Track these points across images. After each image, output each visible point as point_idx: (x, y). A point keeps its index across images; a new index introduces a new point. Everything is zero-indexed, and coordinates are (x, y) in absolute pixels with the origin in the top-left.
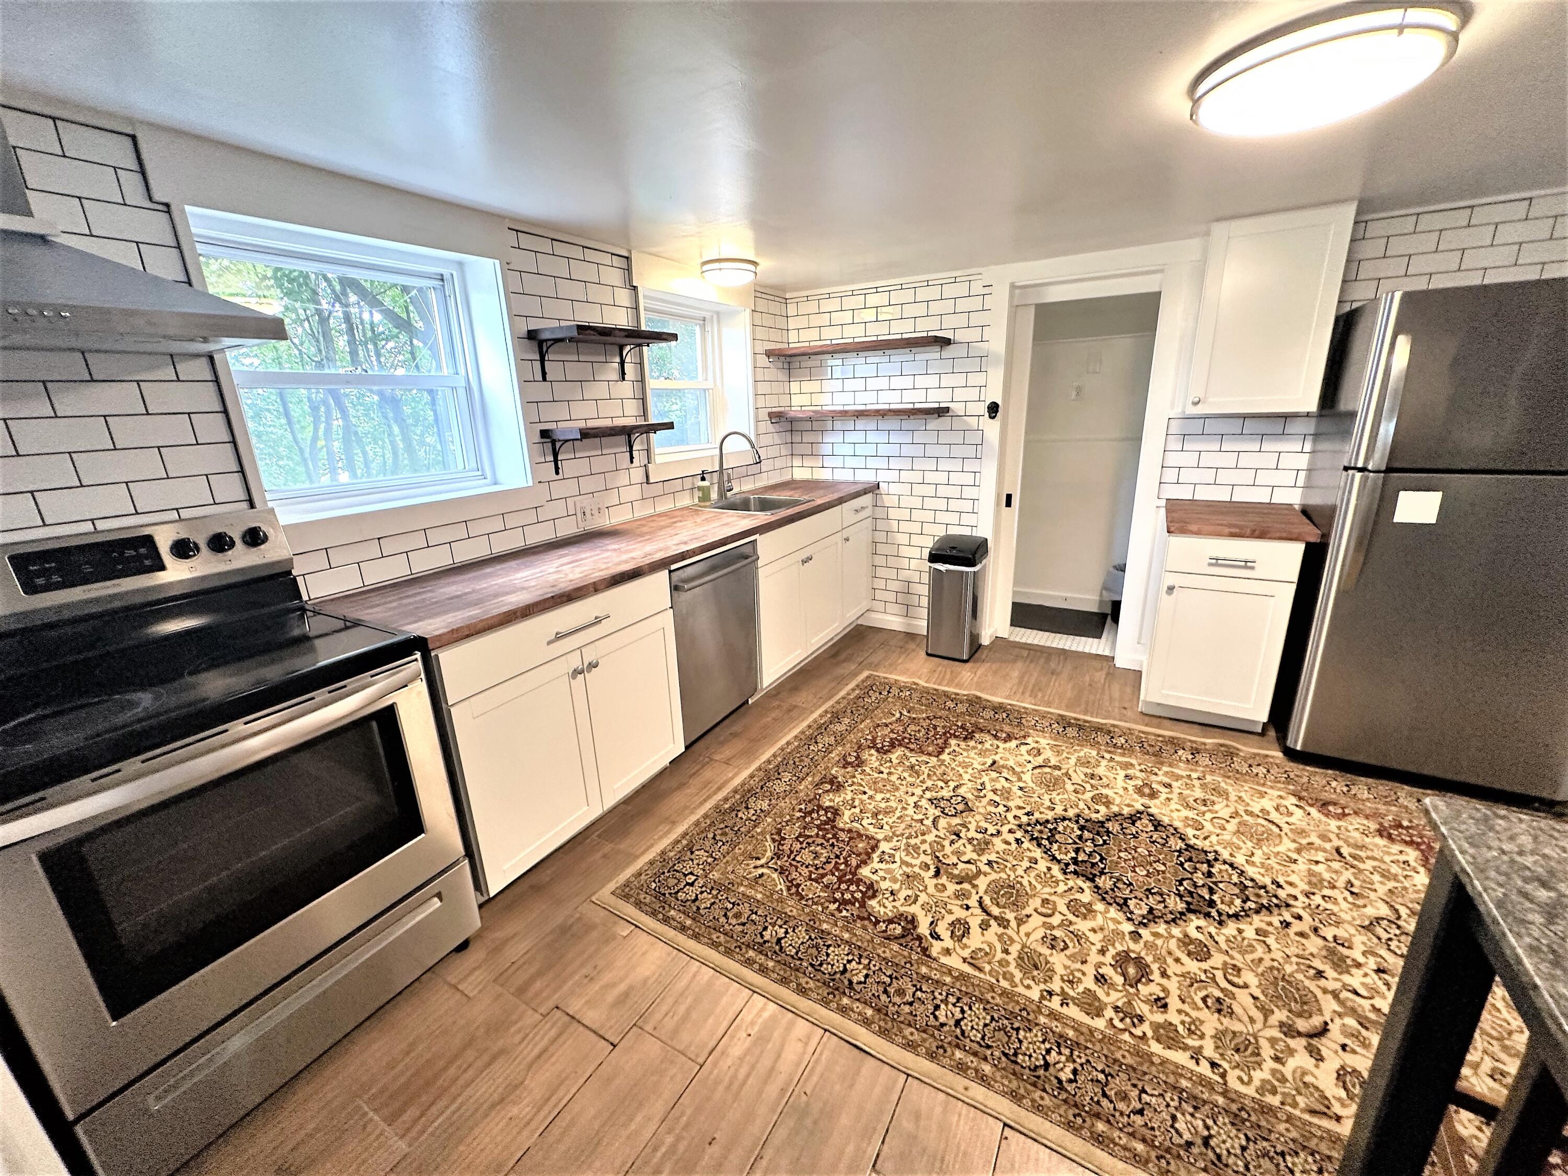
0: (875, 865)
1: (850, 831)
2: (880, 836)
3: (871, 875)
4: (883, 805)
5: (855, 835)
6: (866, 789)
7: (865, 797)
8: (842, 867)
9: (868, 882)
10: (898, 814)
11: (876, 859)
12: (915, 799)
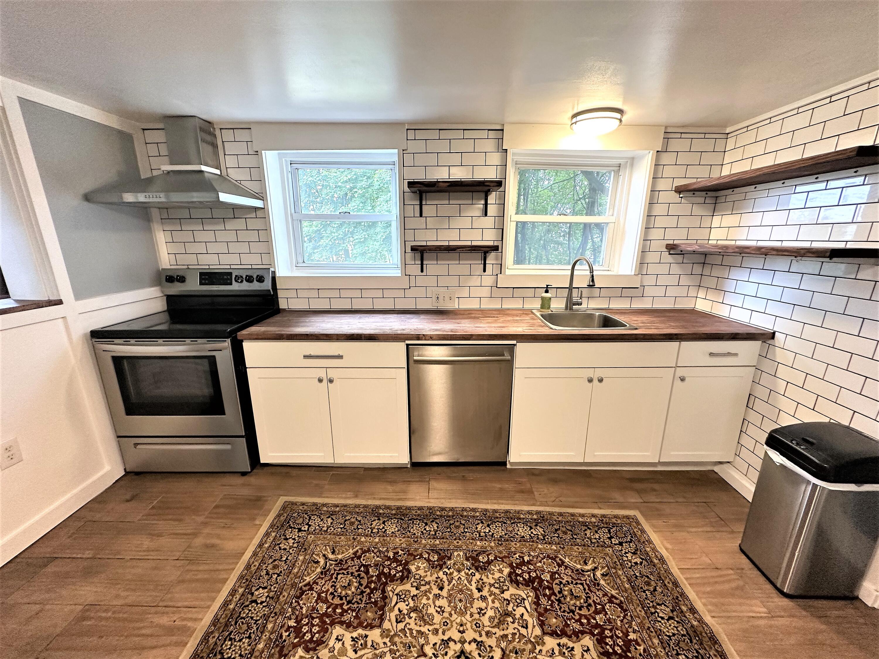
0: (348, 637)
1: (384, 598)
2: (386, 625)
3: (334, 636)
4: (432, 610)
5: (380, 604)
6: (446, 588)
7: (436, 591)
8: (339, 611)
9: (324, 639)
10: (424, 629)
11: (355, 635)
12: (456, 636)
